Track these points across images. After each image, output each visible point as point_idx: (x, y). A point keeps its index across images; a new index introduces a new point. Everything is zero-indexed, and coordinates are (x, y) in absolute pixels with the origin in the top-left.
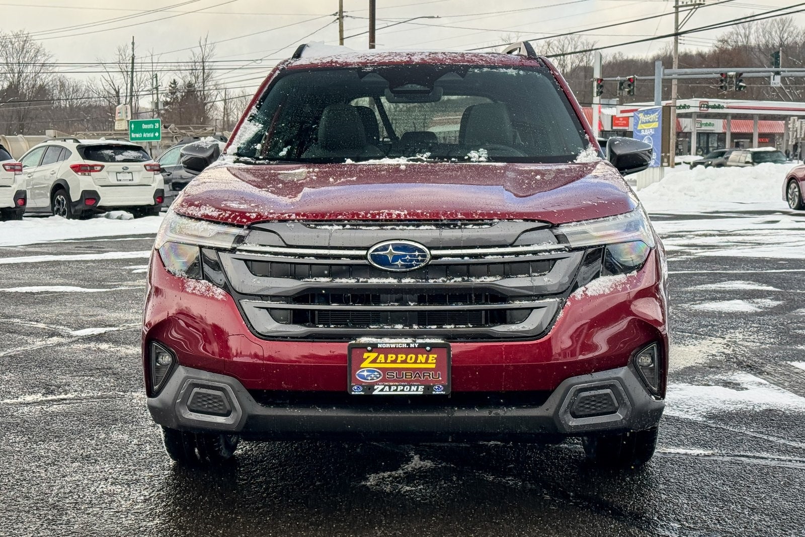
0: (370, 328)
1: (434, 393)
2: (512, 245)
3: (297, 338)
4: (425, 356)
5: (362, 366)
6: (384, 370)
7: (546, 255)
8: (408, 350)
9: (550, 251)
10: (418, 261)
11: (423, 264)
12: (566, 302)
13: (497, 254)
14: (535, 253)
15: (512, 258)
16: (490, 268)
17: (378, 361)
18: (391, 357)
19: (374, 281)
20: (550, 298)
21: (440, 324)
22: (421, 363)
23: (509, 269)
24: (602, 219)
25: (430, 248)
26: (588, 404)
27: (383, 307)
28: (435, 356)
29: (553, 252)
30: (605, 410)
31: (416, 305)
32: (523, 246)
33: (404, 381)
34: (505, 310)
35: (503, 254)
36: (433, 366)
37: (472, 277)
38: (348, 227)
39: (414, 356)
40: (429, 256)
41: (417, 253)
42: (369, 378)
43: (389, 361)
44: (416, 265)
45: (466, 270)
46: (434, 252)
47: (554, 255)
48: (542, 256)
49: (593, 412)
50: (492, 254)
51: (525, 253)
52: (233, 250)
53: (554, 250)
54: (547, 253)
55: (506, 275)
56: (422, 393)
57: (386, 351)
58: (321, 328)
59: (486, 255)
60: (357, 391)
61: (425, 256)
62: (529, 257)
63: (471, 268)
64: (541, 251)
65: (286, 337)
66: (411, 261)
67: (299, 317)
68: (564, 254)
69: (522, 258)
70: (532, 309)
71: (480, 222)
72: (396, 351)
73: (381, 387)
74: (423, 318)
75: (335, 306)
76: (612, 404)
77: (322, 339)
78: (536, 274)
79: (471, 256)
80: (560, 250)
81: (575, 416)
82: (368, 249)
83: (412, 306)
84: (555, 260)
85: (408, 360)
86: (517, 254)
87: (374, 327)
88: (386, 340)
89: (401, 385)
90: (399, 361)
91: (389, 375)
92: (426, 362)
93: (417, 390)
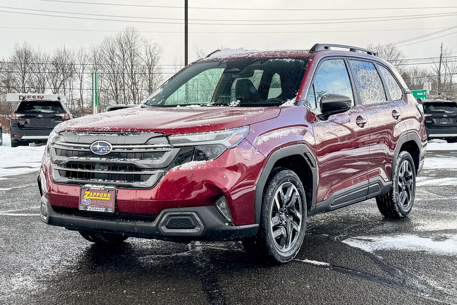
0: (90, 180)
1: (108, 211)
2: (145, 144)
3: (65, 183)
4: (106, 194)
5: (84, 197)
6: (92, 200)
7: (160, 150)
8: (100, 191)
9: (162, 147)
10: (107, 150)
11: (109, 152)
12: (167, 172)
13: (138, 148)
14: (155, 148)
15: (144, 150)
17: (90, 195)
18: (95, 194)
19: (93, 159)
20: (160, 170)
21: (115, 180)
22: (105, 197)
23: (143, 156)
24: (198, 133)
25: (112, 145)
26: (175, 222)
27: (95, 171)
28: (110, 194)
29: (164, 148)
30: (186, 227)
31: (108, 171)
32: (150, 145)
33: (98, 205)
34: (141, 174)
35: (140, 148)
36: (109, 199)
37: (128, 158)
38: (88, 134)
39: (102, 194)
40: (112, 149)
41: (107, 147)
42: (86, 203)
43: (94, 196)
44: (107, 152)
45: (126, 155)
46: (114, 146)
47: (164, 149)
48: (157, 150)
49: (179, 227)
50: (136, 148)
51: (150, 148)
53: (164, 147)
54: (161, 149)
55: (141, 158)
56: (104, 211)
57: (94, 191)
58: (73, 180)
59: (133, 148)
60: (81, 208)
61: (110, 148)
62: (152, 150)
63: (128, 154)
64: (157, 148)
65: (62, 183)
66: (105, 150)
67: (68, 174)
68: (170, 149)
69: (148, 150)
70: (151, 175)
71: (136, 133)
72: (97, 191)
73: (90, 207)
74: (109, 177)
75: (79, 170)
76: (191, 224)
77: (73, 184)
78: (155, 158)
79: (128, 149)
80: (168, 147)
81: (168, 228)
82: (90, 144)
83: (106, 171)
84: (165, 152)
85: (100, 196)
86: (147, 148)
87: (92, 180)
88: (95, 186)
89: (97, 207)
90: (97, 196)
91: (93, 202)
92: (107, 197)
93: (103, 210)
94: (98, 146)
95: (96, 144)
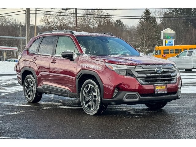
1: (165, 92)
2: (171, 68)
3: (147, 84)
6: (159, 89)
8: (162, 86)
16: (169, 72)
18: (160, 87)
19: (156, 74)
27: (157, 79)
38: (151, 65)
42: (157, 91)
45: (167, 72)
46: (163, 69)
50: (170, 70)
52: (134, 70)
55: (171, 73)
58: (150, 83)
60: (156, 93)
64: (174, 69)
65: (145, 84)
66: (161, 71)
67: (146, 81)
70: (174, 78)
71: (167, 64)
72: (160, 86)
73: (159, 92)
74: (164, 80)
75: (151, 79)
82: (155, 69)
83: (161, 79)
86: (172, 70)
87: (156, 82)
88: (158, 84)
89: (161, 92)
91: (160, 90)
92: (164, 87)
93: (163, 92)
94: (158, 70)
95: (157, 69)
